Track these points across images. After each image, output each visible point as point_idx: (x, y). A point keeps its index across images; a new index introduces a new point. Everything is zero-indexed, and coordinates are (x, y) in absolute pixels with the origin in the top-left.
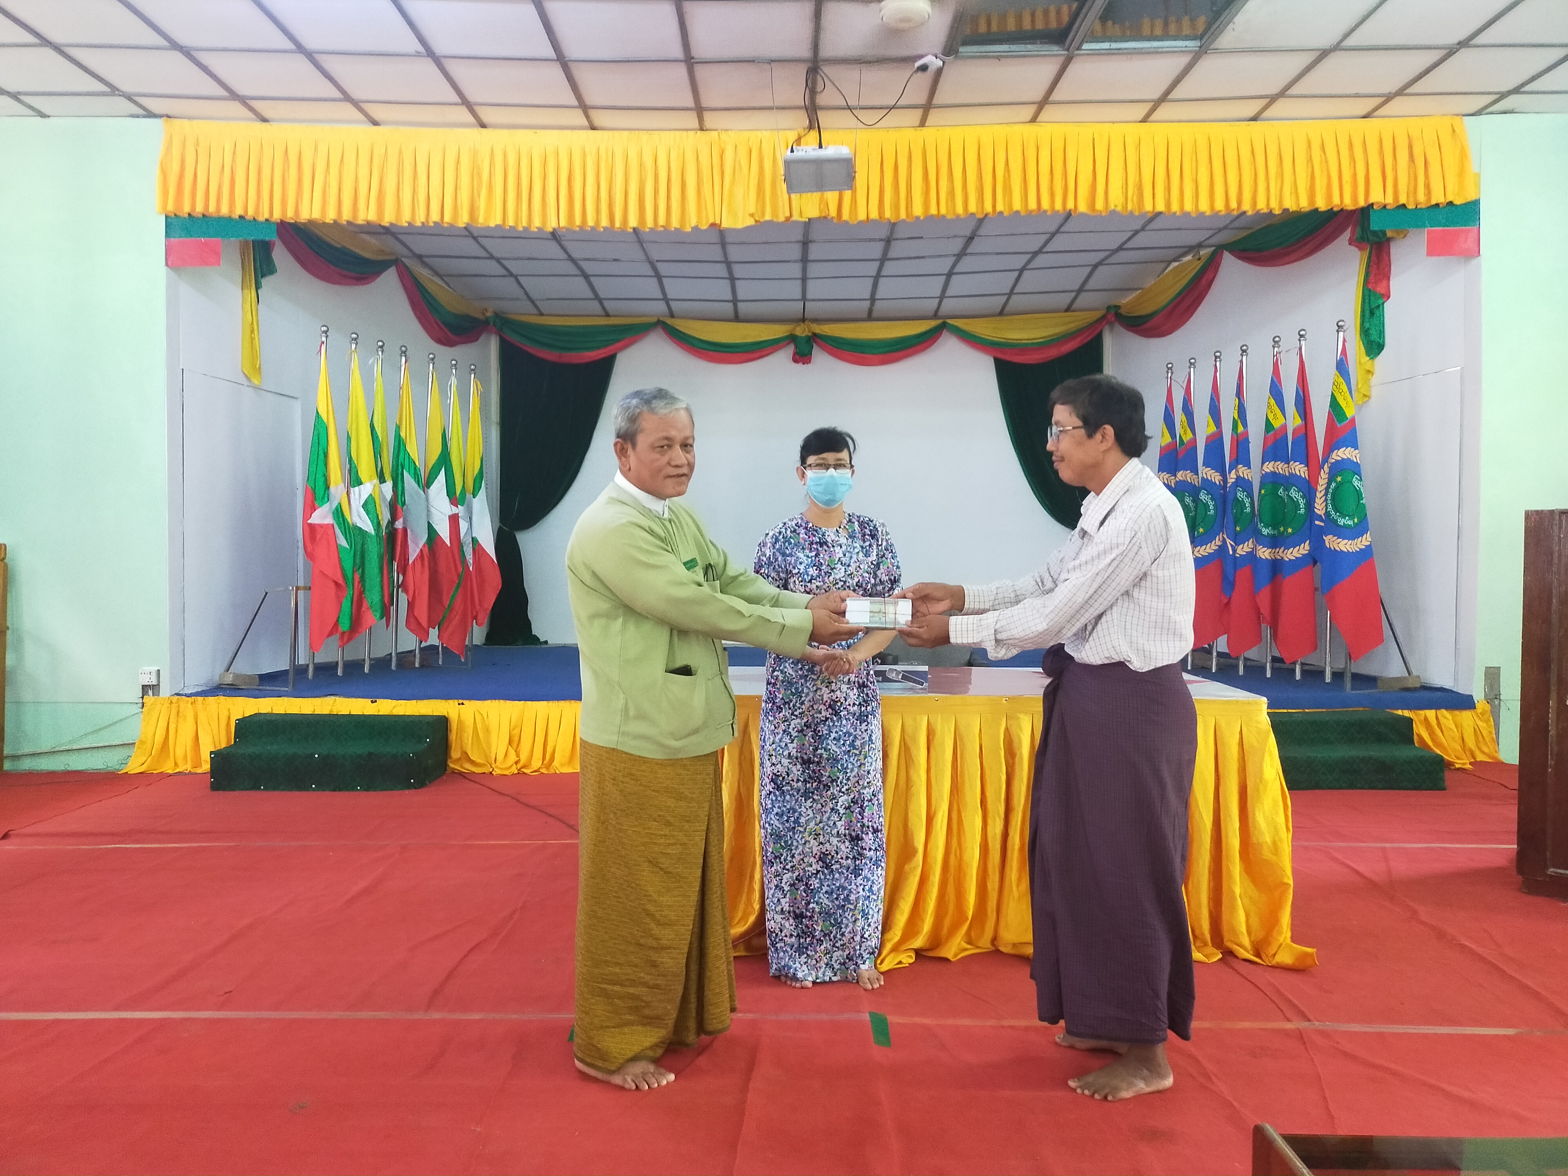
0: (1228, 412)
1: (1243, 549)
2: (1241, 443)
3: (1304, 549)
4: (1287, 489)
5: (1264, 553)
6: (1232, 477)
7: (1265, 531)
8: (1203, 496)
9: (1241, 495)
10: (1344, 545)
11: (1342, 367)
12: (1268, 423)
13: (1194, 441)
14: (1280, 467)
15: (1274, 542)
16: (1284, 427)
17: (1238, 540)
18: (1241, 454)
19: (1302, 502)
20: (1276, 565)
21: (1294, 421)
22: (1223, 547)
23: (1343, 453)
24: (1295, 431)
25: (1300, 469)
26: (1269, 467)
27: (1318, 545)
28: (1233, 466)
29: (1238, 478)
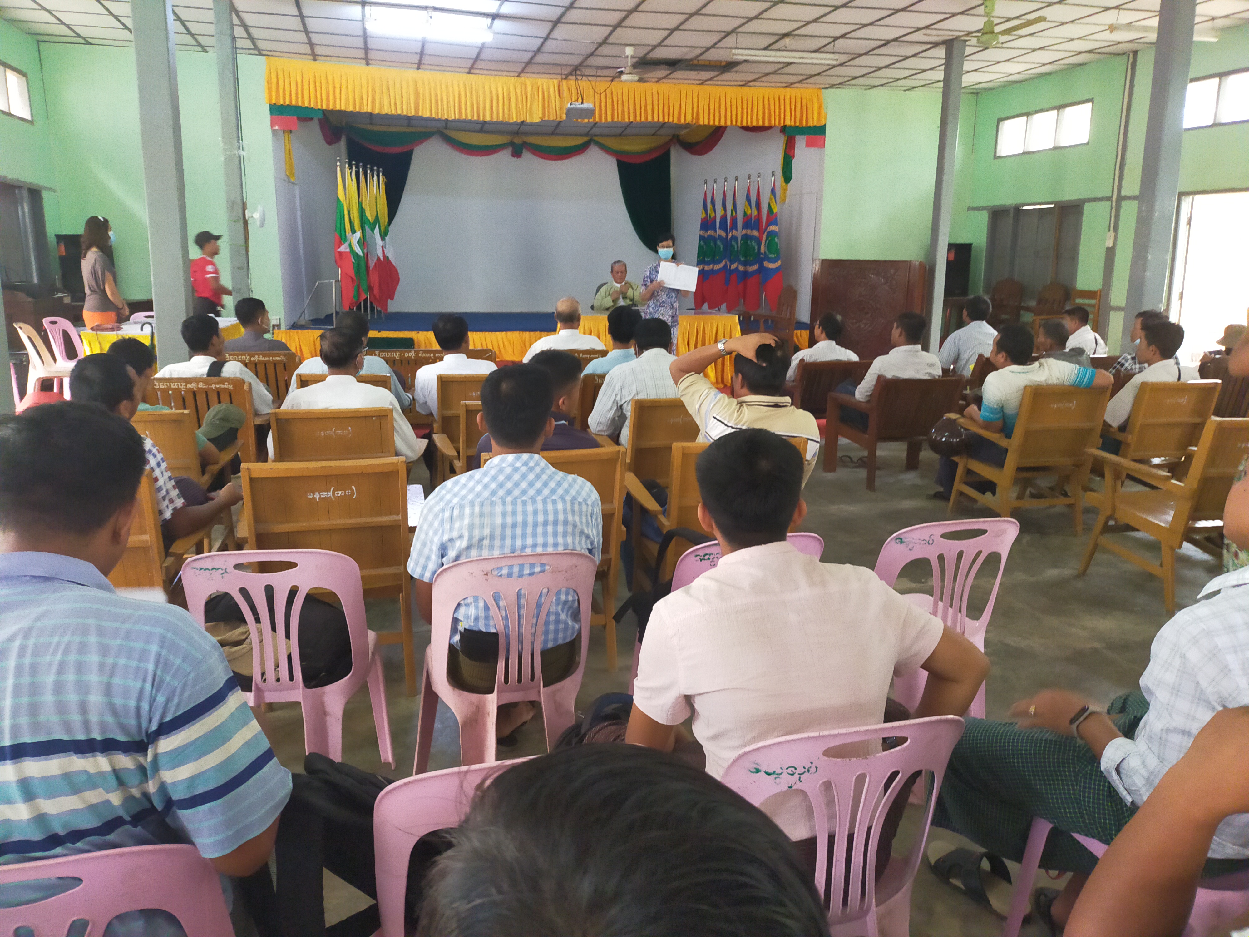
0: (729, 207)
1: (734, 266)
2: (734, 220)
3: (756, 267)
4: (751, 241)
5: (741, 268)
6: (730, 235)
7: (742, 259)
8: (719, 243)
9: (733, 243)
10: (771, 266)
11: (773, 191)
12: (745, 213)
13: (715, 217)
14: (749, 232)
15: (745, 264)
16: (751, 214)
17: (732, 262)
18: (734, 226)
19: (756, 247)
20: (745, 273)
21: (755, 213)
22: (726, 265)
23: (773, 228)
24: (755, 216)
25: (755, 233)
26: (744, 232)
27: (761, 266)
28: (731, 229)
29: (732, 235)
